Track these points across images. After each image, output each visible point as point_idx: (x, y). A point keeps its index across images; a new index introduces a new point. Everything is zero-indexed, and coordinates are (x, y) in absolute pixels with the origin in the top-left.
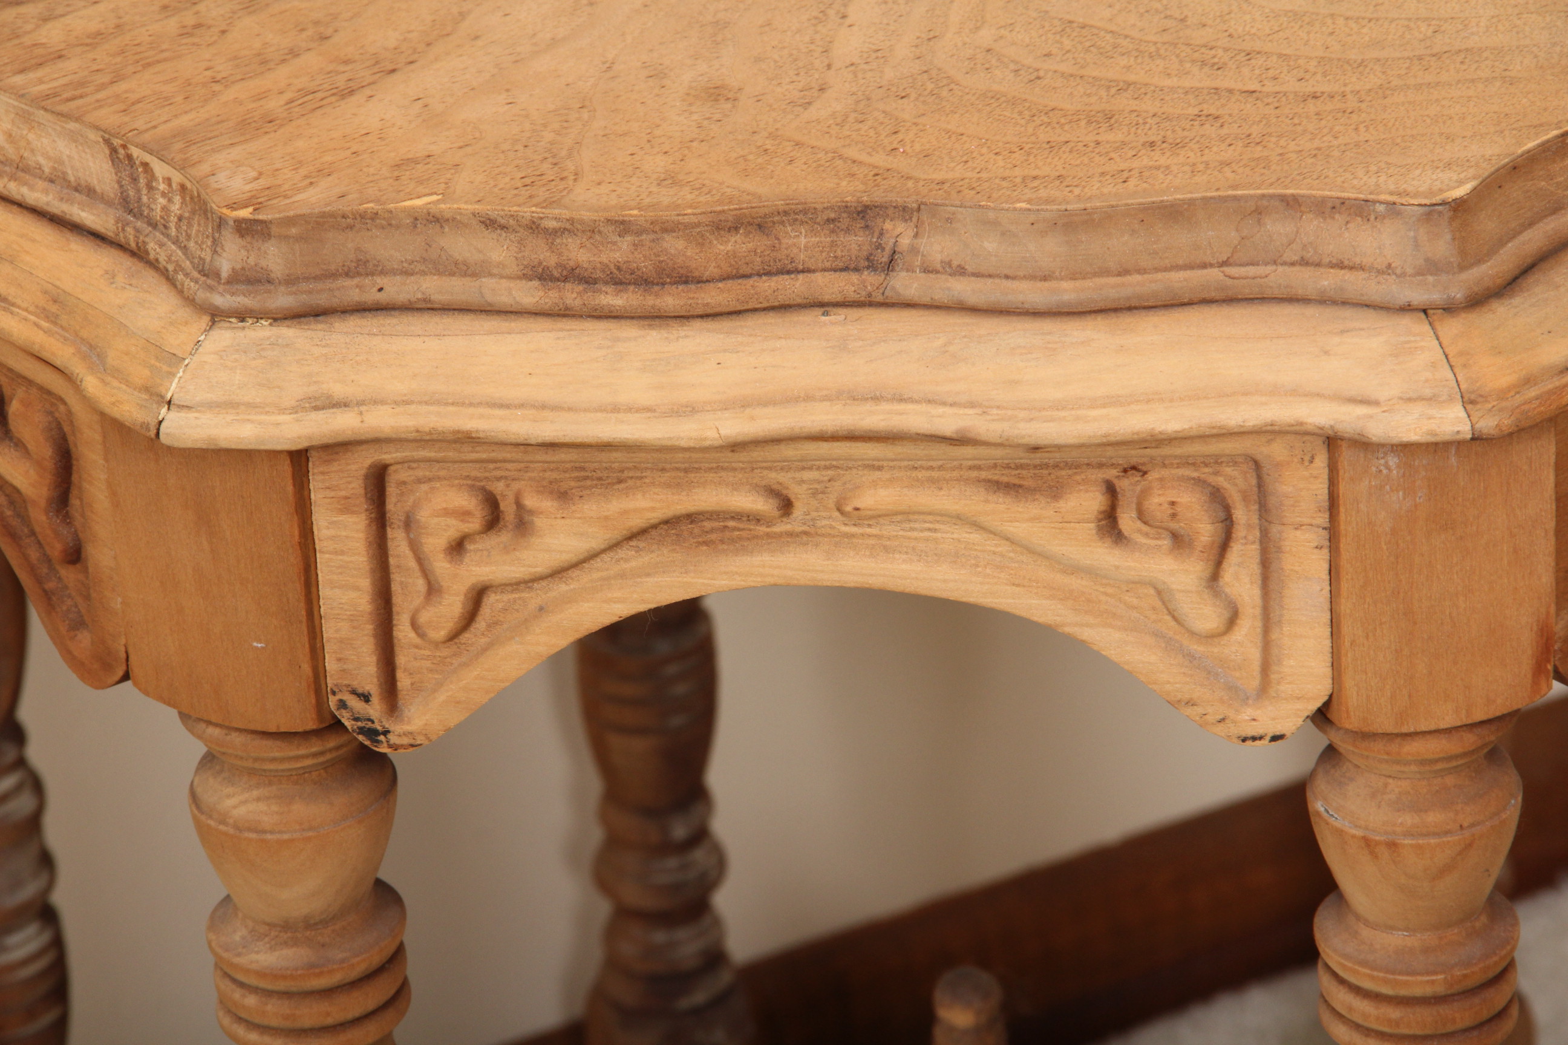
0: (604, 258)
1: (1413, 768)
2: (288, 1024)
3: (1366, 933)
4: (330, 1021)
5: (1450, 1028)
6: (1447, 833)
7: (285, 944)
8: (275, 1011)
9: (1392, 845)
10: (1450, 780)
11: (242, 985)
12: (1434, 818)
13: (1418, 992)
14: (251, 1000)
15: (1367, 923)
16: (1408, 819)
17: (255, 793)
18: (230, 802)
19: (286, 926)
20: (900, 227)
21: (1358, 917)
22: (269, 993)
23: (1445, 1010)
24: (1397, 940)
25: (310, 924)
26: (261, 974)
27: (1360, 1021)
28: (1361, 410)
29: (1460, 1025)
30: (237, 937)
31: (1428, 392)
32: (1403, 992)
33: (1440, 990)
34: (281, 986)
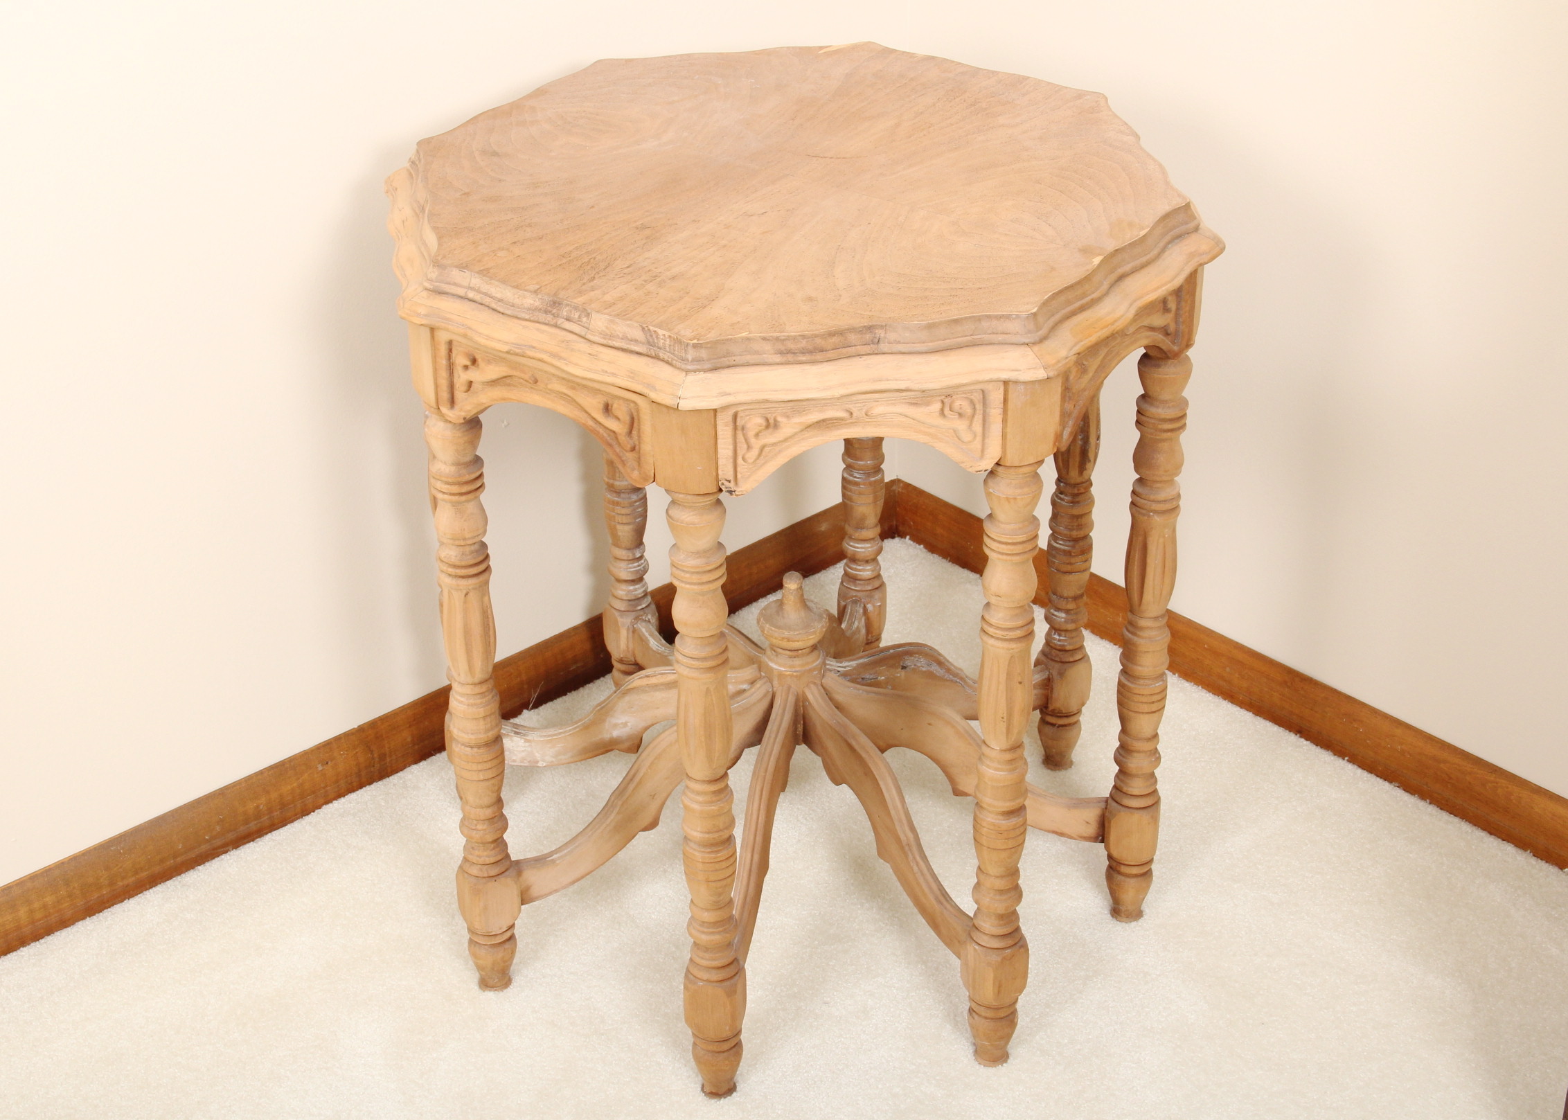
0: (799, 346)
1: (1021, 476)
2: (699, 581)
3: (1002, 526)
4: (711, 579)
5: (1027, 550)
6: (1029, 494)
7: (697, 558)
8: (695, 578)
9: (1015, 499)
10: (1028, 479)
11: (683, 571)
12: (1026, 490)
13: (1019, 540)
14: (688, 575)
15: (1002, 523)
16: (1019, 491)
17: (691, 514)
18: (684, 517)
19: (698, 553)
20: (881, 331)
21: (999, 521)
22: (693, 573)
23: (1025, 545)
24: (1012, 526)
25: (705, 551)
26: (692, 567)
27: (1002, 551)
28: (1017, 373)
29: (1029, 549)
30: (682, 557)
31: (1034, 366)
32: (1015, 541)
33: (1025, 539)
34: (697, 570)
